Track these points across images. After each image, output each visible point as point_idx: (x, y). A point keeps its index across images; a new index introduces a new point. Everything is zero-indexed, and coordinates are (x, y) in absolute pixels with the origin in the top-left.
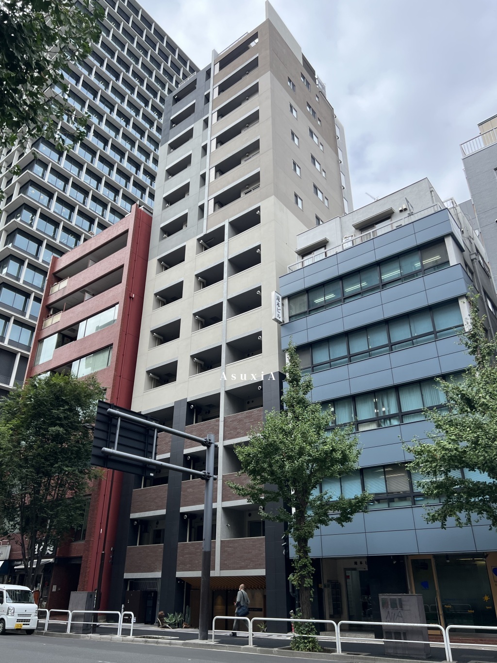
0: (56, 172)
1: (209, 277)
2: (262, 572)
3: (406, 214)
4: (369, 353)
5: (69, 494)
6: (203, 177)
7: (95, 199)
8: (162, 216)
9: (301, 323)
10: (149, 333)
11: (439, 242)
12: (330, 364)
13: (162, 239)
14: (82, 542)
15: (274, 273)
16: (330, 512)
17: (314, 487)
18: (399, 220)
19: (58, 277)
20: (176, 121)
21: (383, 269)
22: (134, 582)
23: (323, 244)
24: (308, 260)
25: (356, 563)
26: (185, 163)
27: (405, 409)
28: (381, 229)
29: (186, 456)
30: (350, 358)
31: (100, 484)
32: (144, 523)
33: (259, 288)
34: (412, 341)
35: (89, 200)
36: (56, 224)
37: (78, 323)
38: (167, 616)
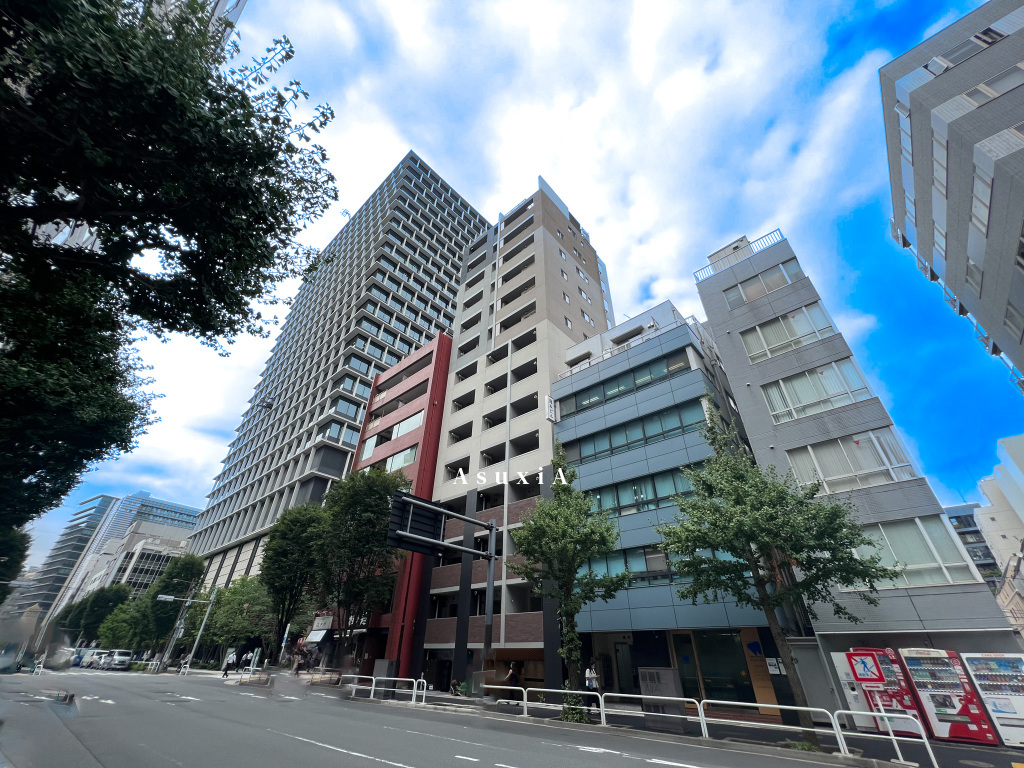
0: (384, 310)
1: (496, 386)
2: (540, 645)
3: (653, 329)
4: (628, 446)
5: (378, 572)
6: (492, 307)
7: (414, 328)
8: (460, 339)
9: (571, 421)
10: (448, 434)
11: (681, 351)
12: (595, 457)
13: (459, 356)
14: (389, 615)
15: (548, 381)
16: (596, 589)
17: (580, 566)
18: (648, 334)
19: (378, 390)
20: (472, 266)
21: (637, 375)
22: (433, 652)
23: (587, 356)
24: (576, 369)
25: (624, 637)
26: (478, 297)
27: (660, 495)
28: (634, 342)
29: (476, 539)
30: (613, 451)
31: (405, 562)
32: (443, 597)
33: (536, 393)
34: (664, 435)
35: (409, 330)
36: (382, 349)
37: (393, 426)
38: (459, 685)
